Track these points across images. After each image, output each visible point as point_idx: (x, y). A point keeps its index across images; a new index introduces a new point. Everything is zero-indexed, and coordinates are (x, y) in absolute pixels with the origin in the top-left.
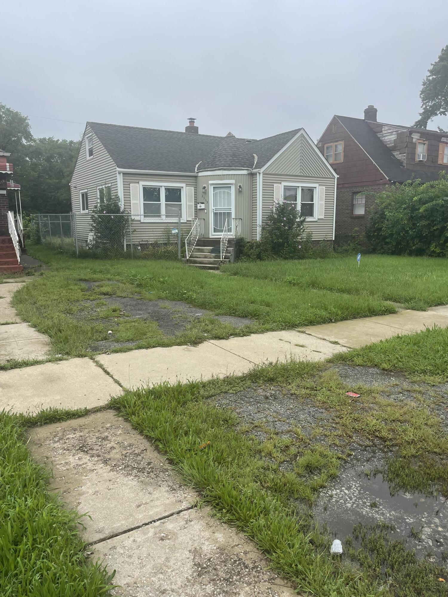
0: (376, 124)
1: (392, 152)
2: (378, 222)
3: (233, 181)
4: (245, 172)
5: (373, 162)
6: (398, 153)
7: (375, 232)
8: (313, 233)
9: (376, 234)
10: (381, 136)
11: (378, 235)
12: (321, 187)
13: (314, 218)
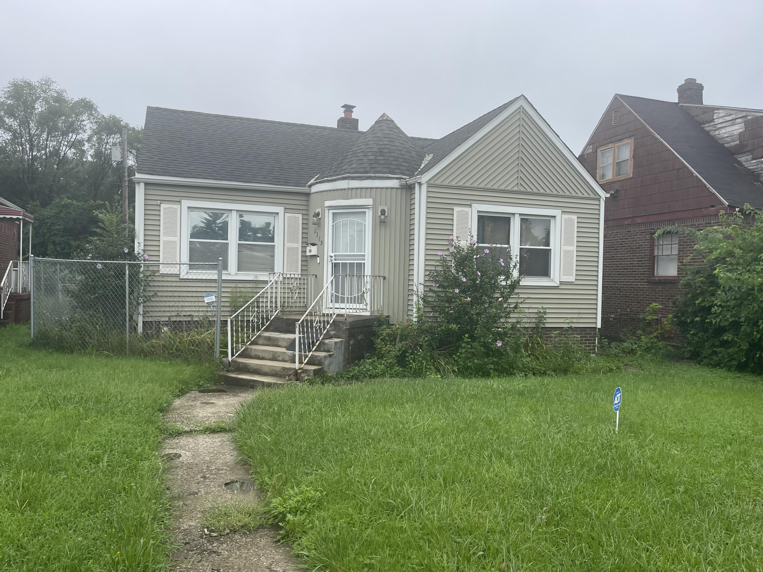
0: (701, 108)
1: (736, 156)
2: (702, 293)
3: (369, 201)
4: (395, 183)
5: (692, 173)
6: (749, 157)
7: (695, 314)
8: (548, 311)
9: (697, 319)
10: (711, 128)
11: (703, 321)
12: (566, 216)
13: (552, 281)
